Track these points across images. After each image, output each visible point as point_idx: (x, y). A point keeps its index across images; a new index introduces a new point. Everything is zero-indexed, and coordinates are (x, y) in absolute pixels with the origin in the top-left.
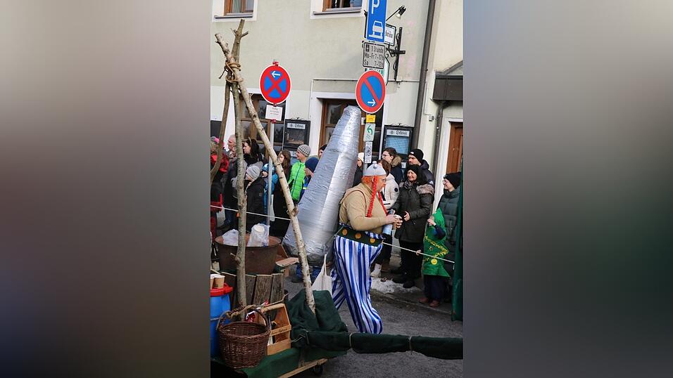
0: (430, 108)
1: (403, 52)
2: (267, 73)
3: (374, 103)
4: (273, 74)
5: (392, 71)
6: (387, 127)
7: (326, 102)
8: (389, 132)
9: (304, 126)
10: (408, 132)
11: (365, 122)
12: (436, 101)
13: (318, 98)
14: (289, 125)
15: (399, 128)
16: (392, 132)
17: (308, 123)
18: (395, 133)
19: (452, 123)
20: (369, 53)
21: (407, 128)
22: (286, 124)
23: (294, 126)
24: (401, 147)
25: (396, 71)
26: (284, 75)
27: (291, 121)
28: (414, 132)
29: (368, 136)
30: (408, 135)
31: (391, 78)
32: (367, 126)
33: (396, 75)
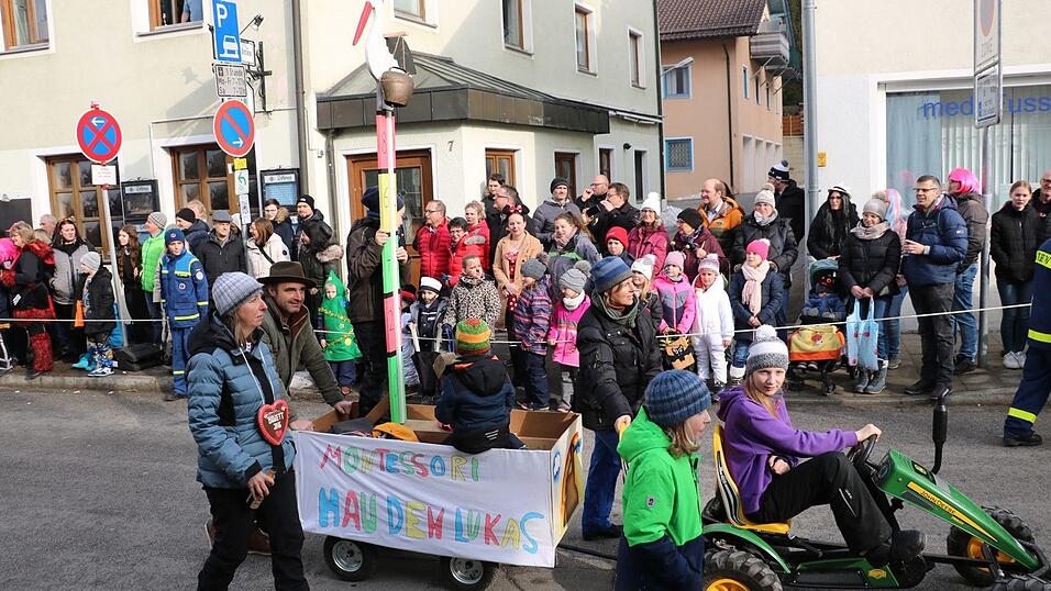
0: (317, 141)
1: (269, 73)
2: (85, 121)
3: (241, 142)
4: (94, 121)
5: (258, 98)
6: (264, 173)
7: (174, 151)
8: (267, 179)
9: (149, 189)
10: (293, 176)
11: (234, 170)
12: (324, 131)
13: (164, 148)
14: (128, 190)
15: (280, 171)
16: (272, 179)
17: (153, 183)
18: (276, 179)
19: (347, 157)
20: (225, 78)
21: (291, 171)
22: (123, 189)
23: (135, 190)
24: (286, 196)
25: (264, 98)
26: (111, 122)
27: (130, 184)
28: (300, 174)
29: (241, 188)
30: (293, 180)
31: (259, 108)
32: (237, 174)
33: (264, 103)
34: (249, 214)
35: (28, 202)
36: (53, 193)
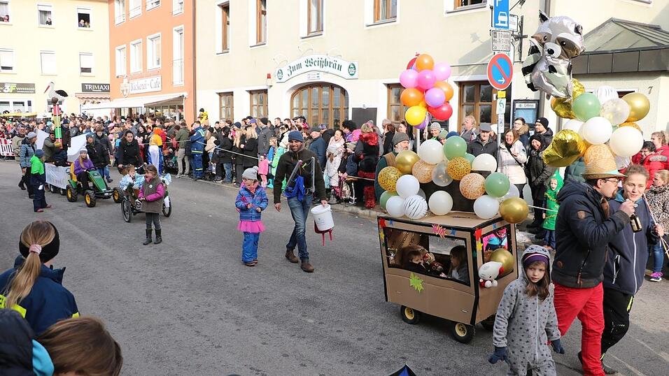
1: (526, 37)
2: (411, 64)
3: (504, 81)
5: (517, 53)
6: (516, 101)
7: (461, 84)
8: (517, 106)
10: (535, 104)
11: (497, 98)
13: (455, 82)
15: (527, 101)
16: (520, 106)
18: (523, 106)
20: (497, 39)
21: (533, 101)
24: (530, 119)
25: (521, 52)
28: (539, 103)
29: (500, 110)
30: (535, 107)
31: (517, 59)
32: (499, 101)
33: (521, 56)
34: (503, 127)
35: (375, 109)
36: (389, 105)
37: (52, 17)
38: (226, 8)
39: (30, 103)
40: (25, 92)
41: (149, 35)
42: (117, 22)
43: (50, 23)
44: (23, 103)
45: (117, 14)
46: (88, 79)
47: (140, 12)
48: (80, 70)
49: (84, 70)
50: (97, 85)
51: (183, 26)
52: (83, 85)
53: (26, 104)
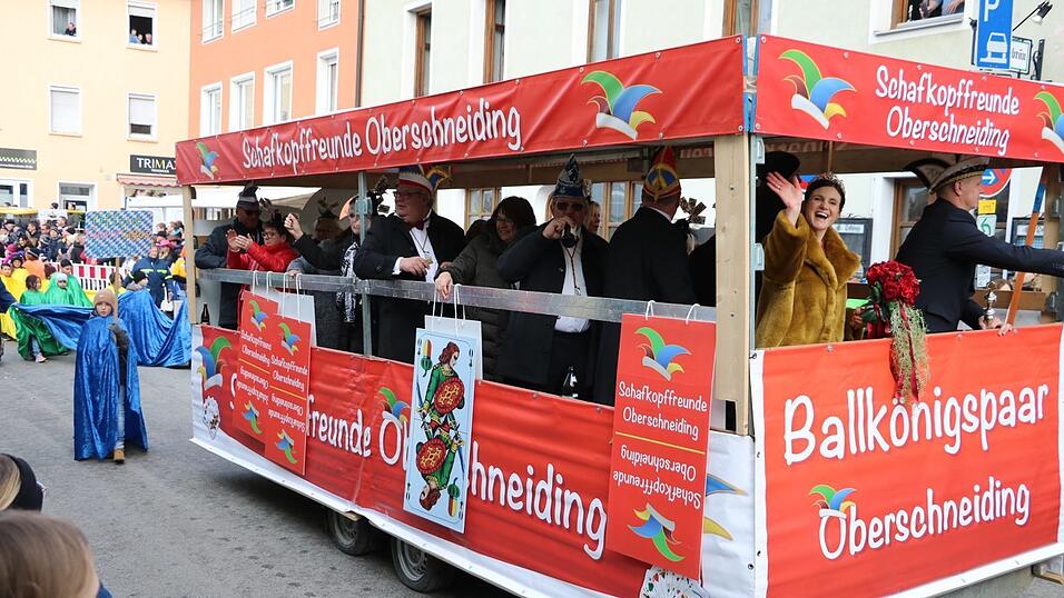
3: (993, 177)
7: (900, 185)
9: (861, 229)
13: (886, 178)
17: (868, 223)
23: (844, 228)
32: (981, 219)
34: (989, 274)
37: (80, 20)
38: (424, 17)
39: (23, 190)
40: (15, 165)
41: (269, 65)
42: (207, 37)
43: (71, 32)
44: (9, 188)
45: (207, 20)
46: (143, 147)
47: (251, 18)
48: (128, 128)
49: (136, 129)
50: (160, 159)
51: (336, 50)
52: (133, 158)
53: (17, 190)
